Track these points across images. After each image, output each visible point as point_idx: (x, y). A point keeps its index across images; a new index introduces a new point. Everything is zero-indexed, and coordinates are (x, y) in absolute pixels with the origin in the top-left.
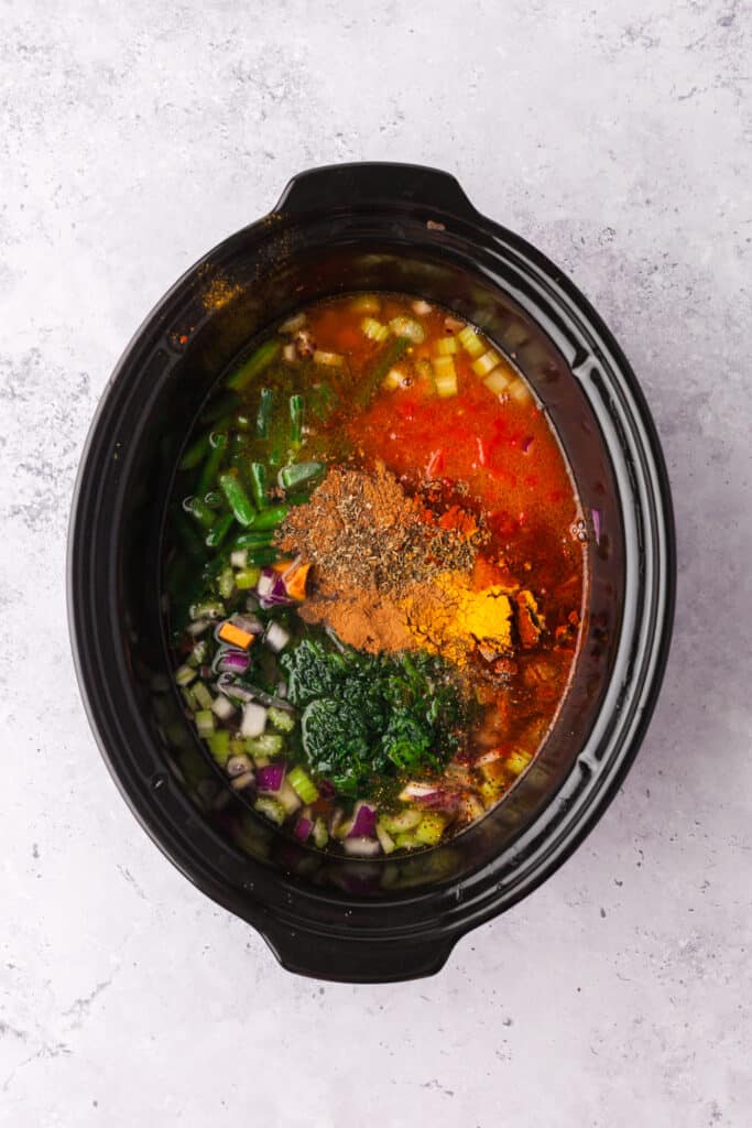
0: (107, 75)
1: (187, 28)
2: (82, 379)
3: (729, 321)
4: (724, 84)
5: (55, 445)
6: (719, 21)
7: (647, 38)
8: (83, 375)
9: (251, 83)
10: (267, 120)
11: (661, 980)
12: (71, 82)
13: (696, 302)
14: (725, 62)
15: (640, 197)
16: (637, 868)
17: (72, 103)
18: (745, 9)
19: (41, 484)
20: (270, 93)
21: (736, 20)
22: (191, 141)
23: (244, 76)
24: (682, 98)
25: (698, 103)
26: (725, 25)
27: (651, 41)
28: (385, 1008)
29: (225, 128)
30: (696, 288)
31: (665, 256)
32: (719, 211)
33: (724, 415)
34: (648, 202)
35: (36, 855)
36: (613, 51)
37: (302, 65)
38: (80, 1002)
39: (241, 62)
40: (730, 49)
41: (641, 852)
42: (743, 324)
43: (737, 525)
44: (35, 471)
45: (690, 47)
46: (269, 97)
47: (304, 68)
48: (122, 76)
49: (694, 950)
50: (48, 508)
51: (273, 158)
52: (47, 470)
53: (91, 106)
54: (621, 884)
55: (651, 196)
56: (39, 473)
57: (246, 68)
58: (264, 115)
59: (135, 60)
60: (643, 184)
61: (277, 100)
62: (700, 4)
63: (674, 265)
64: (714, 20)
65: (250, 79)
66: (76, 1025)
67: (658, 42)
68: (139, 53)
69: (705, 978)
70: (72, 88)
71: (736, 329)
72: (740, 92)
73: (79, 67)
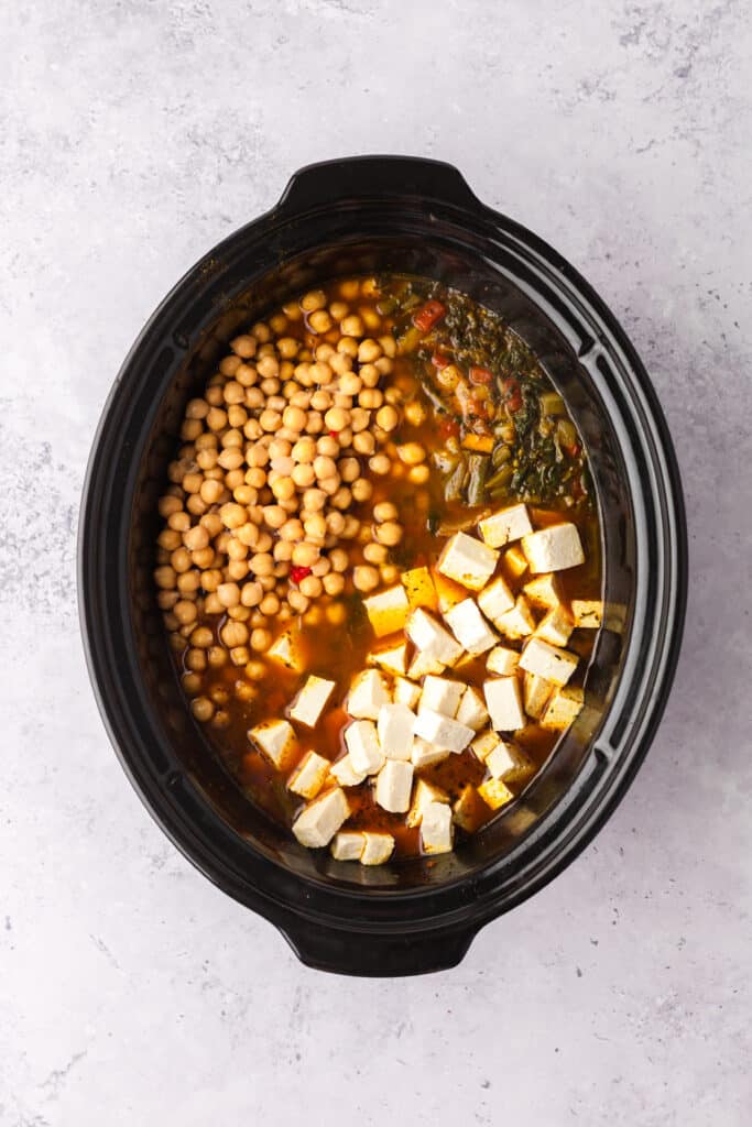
0: (62, 143)
1: (140, 94)
2: (44, 449)
3: (692, 373)
4: (682, 136)
5: (18, 515)
6: (675, 73)
7: (603, 91)
8: (44, 444)
9: (207, 147)
10: (223, 184)
11: (639, 1039)
12: (26, 151)
13: (658, 356)
14: (682, 113)
15: (600, 251)
16: (612, 926)
17: (26, 172)
18: (701, 60)
20: (226, 156)
21: (692, 71)
22: (148, 207)
23: (199, 140)
24: (640, 151)
25: (656, 155)
26: (681, 76)
27: (608, 94)
28: (363, 1072)
29: (180, 192)
30: (658, 342)
31: (627, 310)
32: (680, 264)
34: (608, 256)
35: (9, 927)
36: (569, 105)
37: (257, 127)
38: (55, 1073)
39: (196, 126)
40: (687, 100)
41: (616, 910)
42: (707, 377)
45: (646, 100)
46: (223, 160)
47: (257, 131)
48: (77, 143)
49: (672, 1008)
50: (11, 578)
51: (230, 222)
52: (10, 541)
53: (47, 175)
54: (596, 943)
55: (611, 250)
57: (200, 131)
58: (220, 179)
59: (89, 127)
60: (602, 238)
61: (233, 163)
62: (656, 55)
63: (636, 319)
64: (670, 71)
65: (205, 142)
66: (52, 1097)
67: (614, 95)
68: (94, 120)
69: (684, 1036)
70: (27, 157)
71: (700, 383)
72: (698, 143)
73: (33, 135)
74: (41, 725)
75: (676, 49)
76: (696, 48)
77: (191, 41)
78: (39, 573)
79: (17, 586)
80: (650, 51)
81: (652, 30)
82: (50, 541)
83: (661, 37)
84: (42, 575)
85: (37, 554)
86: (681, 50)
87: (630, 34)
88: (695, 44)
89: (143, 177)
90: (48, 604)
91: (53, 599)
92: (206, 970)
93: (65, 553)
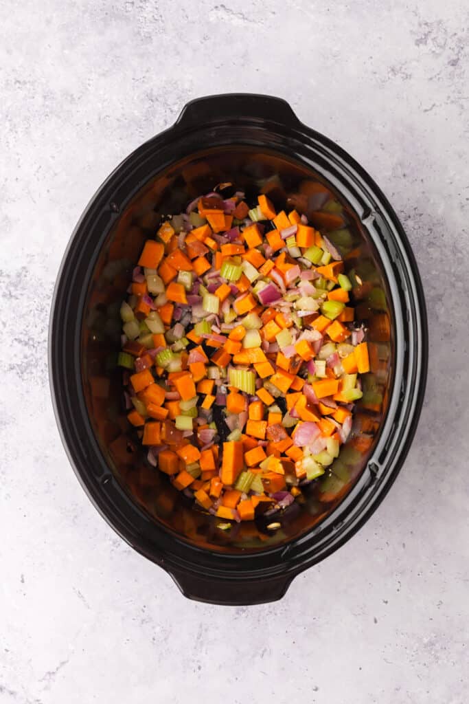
0: (69, 98)
1: (118, 69)
3: (455, 250)
4: (452, 102)
5: (36, 326)
6: (449, 63)
7: (404, 73)
9: (157, 103)
11: (412, 663)
12: (47, 103)
13: (434, 238)
14: (453, 88)
15: (400, 172)
16: (397, 592)
17: (47, 115)
18: (465, 55)
19: (27, 351)
20: (170, 109)
21: (460, 62)
22: (121, 139)
23: (153, 98)
24: (426, 111)
25: (436, 114)
26: (453, 65)
27: (407, 75)
28: (239, 679)
29: (141, 130)
30: (434, 229)
31: (415, 209)
32: (449, 181)
33: (453, 308)
34: (404, 175)
35: (23, 581)
36: (383, 81)
37: (190, 91)
38: (49, 673)
39: (152, 90)
40: (456, 80)
41: (399, 582)
42: (464, 252)
43: (460, 377)
44: (24, 343)
45: (431, 79)
46: (168, 111)
47: (190, 93)
48: (79, 98)
49: (433, 644)
50: (31, 365)
52: (31, 342)
53: (59, 117)
54: (386, 602)
55: (406, 172)
56: (26, 344)
57: (155, 93)
58: (166, 122)
59: (87, 89)
60: (401, 164)
61: (174, 113)
62: (437, 52)
63: (421, 215)
64: (446, 62)
65: (157, 100)
66: (46, 688)
67: (410, 75)
68: (89, 85)
69: (440, 662)
70: (47, 106)
71: (460, 255)
72: (462, 107)
73: (51, 93)
74: (46, 457)
75: (450, 48)
76: (462, 48)
77: (150, 37)
79: (34, 371)
80: (434, 49)
81: (435, 36)
83: (441, 41)
86: (453, 49)
87: (422, 39)
88: (462, 46)
89: (118, 120)
92: (144, 611)
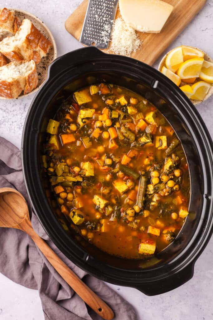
17: (29, 7)
44: (3, 110)
50: (5, 121)
56: (5, 111)
70: (29, 3)
78: (13, 121)
79: (7, 124)
82: (18, 112)
84: (15, 122)
85: (14, 115)
89: (62, 14)
90: (15, 131)
91: (16, 129)
93: (22, 117)
